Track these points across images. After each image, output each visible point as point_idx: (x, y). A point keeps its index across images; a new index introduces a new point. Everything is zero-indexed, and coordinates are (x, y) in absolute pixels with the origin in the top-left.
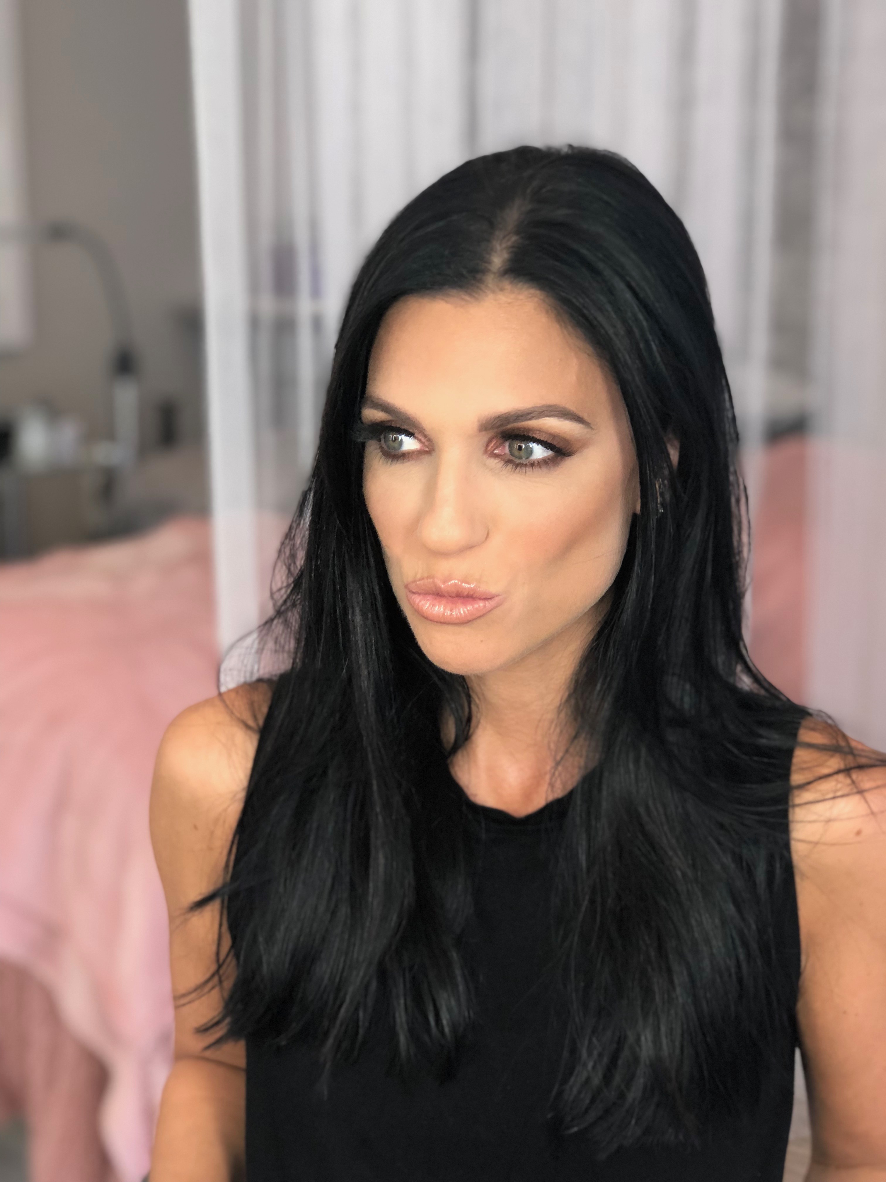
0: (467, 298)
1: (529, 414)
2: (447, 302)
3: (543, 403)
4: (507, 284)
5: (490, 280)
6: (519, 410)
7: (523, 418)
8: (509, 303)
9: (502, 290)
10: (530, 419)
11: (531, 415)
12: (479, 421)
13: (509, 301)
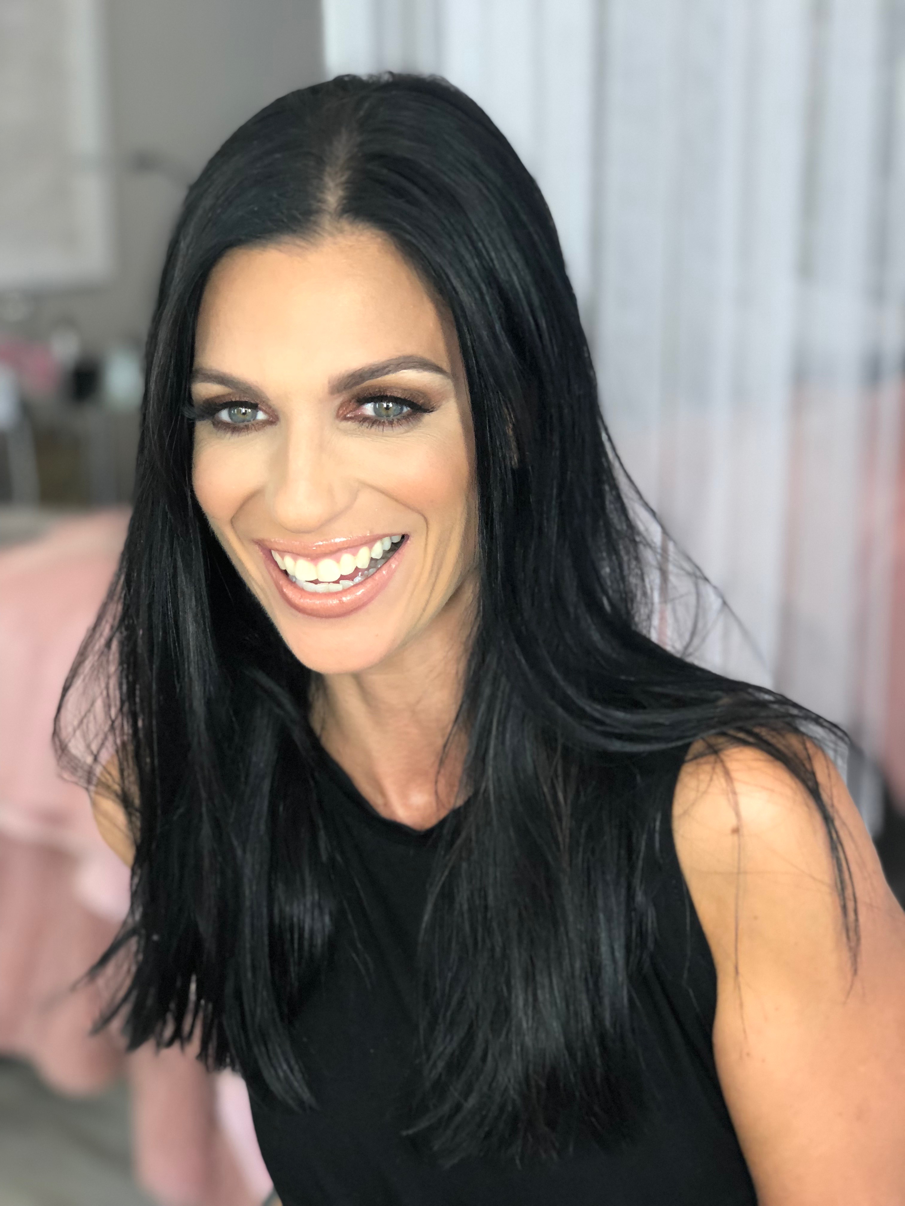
0: (303, 244)
1: (384, 368)
2: (280, 251)
3: (399, 354)
4: (345, 224)
5: (326, 221)
6: (373, 365)
7: (379, 373)
8: (351, 246)
9: (341, 231)
10: (387, 373)
11: (387, 369)
12: (329, 383)
13: (349, 243)
